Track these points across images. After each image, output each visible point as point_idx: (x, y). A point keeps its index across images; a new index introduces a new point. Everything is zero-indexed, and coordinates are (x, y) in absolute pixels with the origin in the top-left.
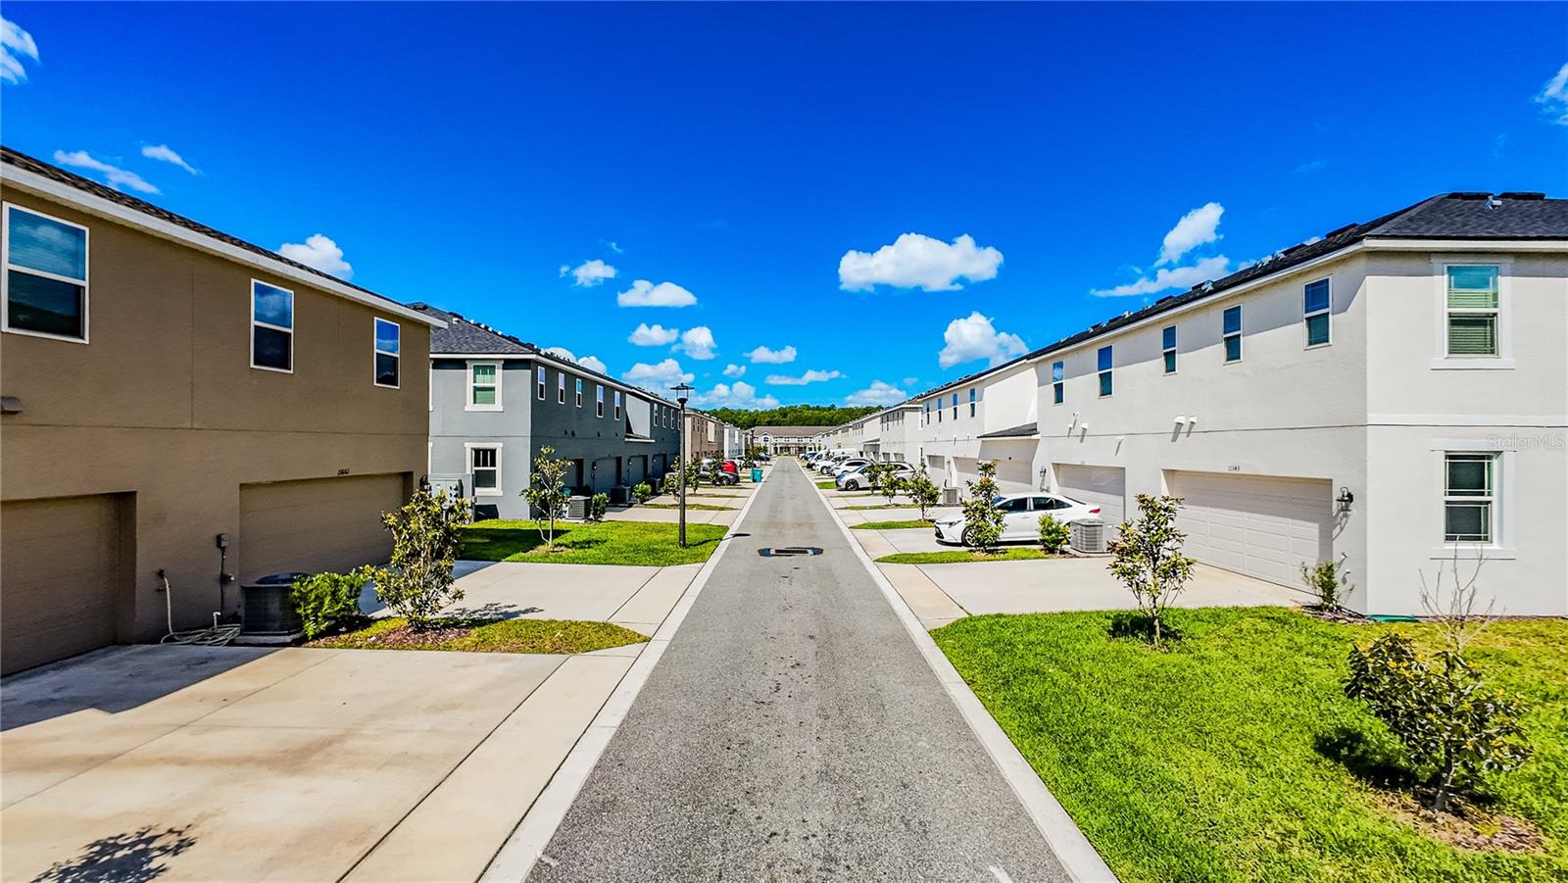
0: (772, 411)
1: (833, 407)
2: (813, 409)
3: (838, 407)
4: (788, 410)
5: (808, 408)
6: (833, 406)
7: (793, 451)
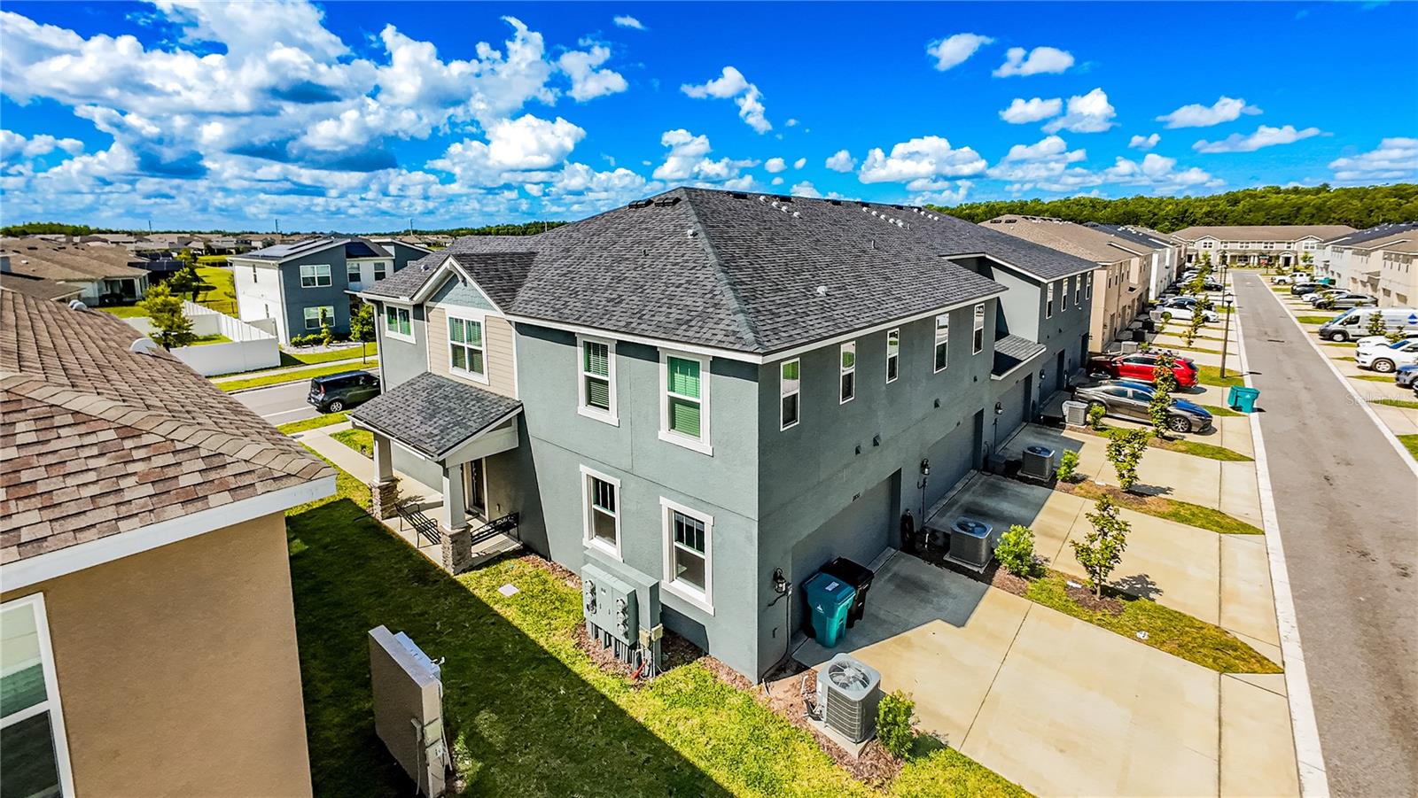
0: (1213, 198)
1: (1325, 187)
2: (1287, 192)
3: (1333, 187)
4: (1240, 196)
5: (1278, 191)
6: (1326, 185)
7: (1254, 261)
